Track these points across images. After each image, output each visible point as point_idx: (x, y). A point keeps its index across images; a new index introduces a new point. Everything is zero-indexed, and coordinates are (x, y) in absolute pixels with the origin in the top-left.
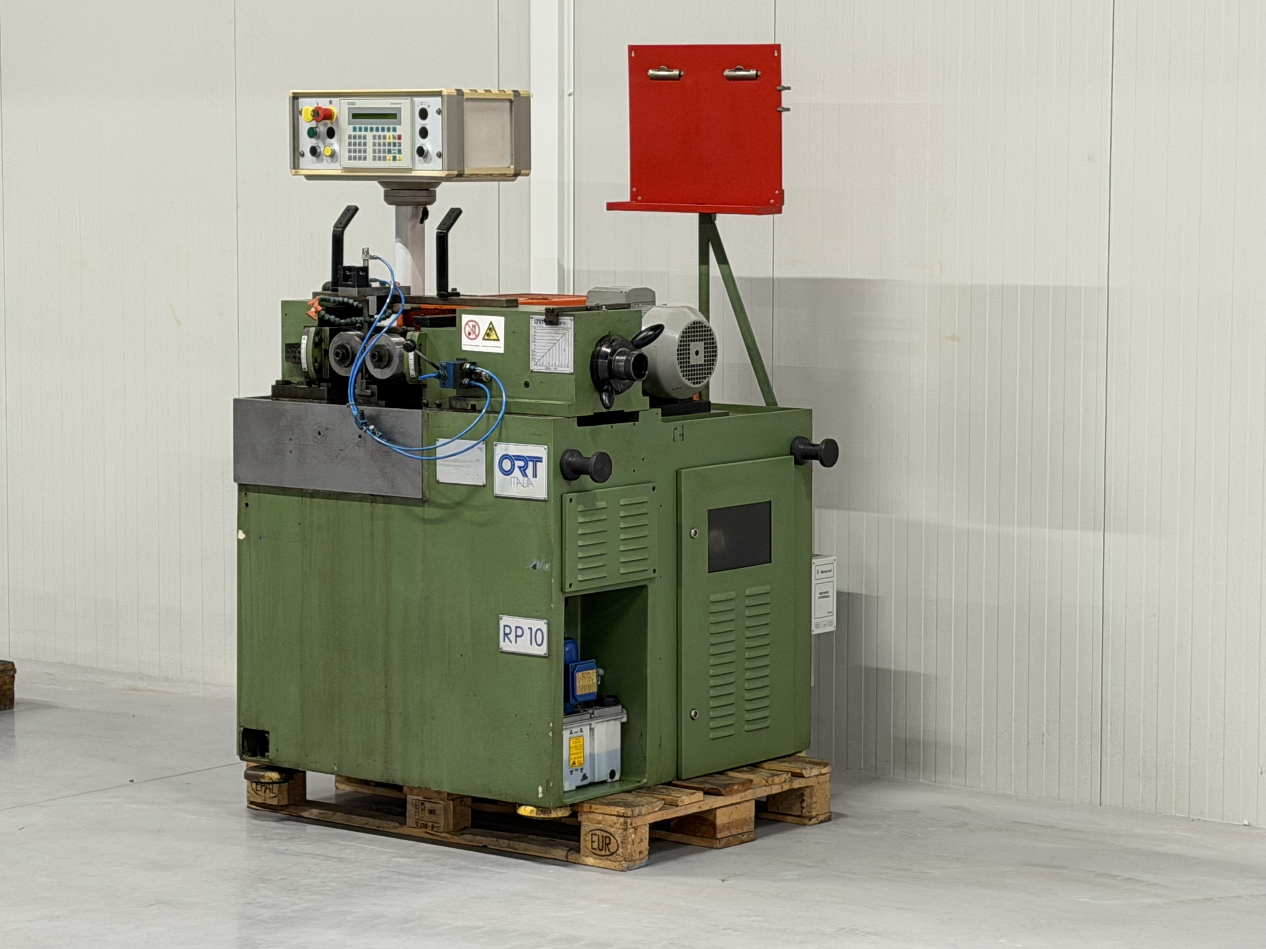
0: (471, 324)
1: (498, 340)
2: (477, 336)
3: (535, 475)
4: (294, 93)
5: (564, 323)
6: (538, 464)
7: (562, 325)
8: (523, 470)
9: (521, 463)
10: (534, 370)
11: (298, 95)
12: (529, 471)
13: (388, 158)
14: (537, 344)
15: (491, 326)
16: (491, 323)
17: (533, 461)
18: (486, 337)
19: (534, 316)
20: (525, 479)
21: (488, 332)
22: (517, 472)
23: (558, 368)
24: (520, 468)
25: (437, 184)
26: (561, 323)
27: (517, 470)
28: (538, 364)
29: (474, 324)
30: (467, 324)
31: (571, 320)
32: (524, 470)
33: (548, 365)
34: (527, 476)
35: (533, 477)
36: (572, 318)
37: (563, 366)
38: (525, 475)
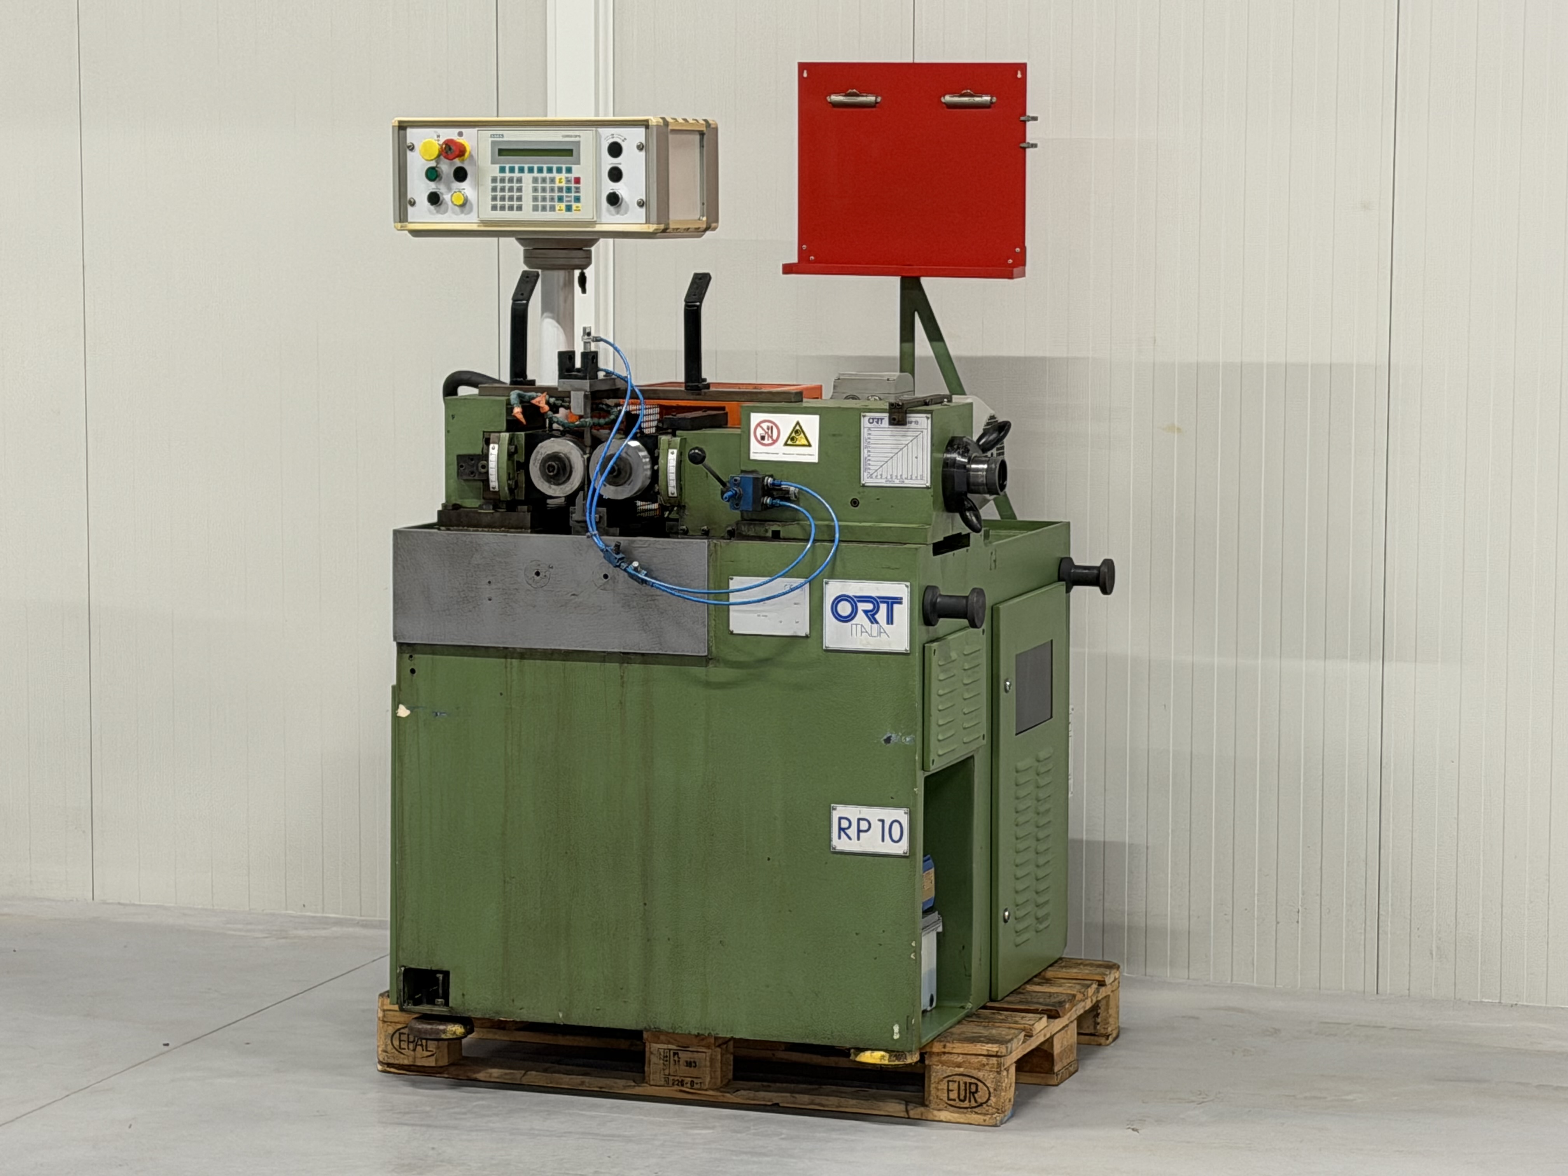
0: (765, 425)
1: (809, 445)
2: (775, 442)
3: (890, 620)
4: (400, 122)
5: (916, 422)
6: (896, 606)
7: (913, 425)
8: (871, 616)
9: (869, 606)
10: (867, 484)
11: (405, 124)
12: (882, 615)
13: (557, 208)
14: (872, 450)
15: (798, 428)
16: (798, 423)
17: (887, 603)
18: (789, 442)
19: (867, 414)
20: (875, 626)
21: (793, 435)
22: (861, 617)
23: (906, 481)
24: (866, 612)
25: (593, 242)
26: (911, 422)
27: (861, 615)
28: (874, 476)
29: (770, 425)
30: (759, 425)
31: (928, 418)
32: (873, 615)
33: (889, 477)
34: (877, 622)
35: (888, 623)
36: (929, 416)
37: (914, 478)
38: (873, 620)
